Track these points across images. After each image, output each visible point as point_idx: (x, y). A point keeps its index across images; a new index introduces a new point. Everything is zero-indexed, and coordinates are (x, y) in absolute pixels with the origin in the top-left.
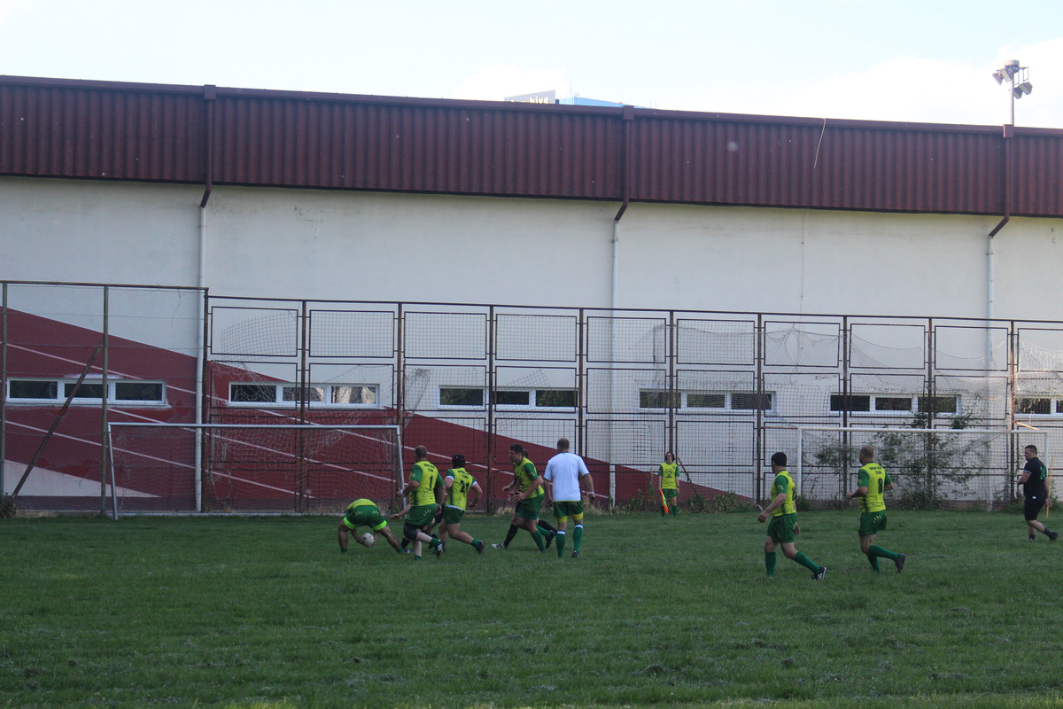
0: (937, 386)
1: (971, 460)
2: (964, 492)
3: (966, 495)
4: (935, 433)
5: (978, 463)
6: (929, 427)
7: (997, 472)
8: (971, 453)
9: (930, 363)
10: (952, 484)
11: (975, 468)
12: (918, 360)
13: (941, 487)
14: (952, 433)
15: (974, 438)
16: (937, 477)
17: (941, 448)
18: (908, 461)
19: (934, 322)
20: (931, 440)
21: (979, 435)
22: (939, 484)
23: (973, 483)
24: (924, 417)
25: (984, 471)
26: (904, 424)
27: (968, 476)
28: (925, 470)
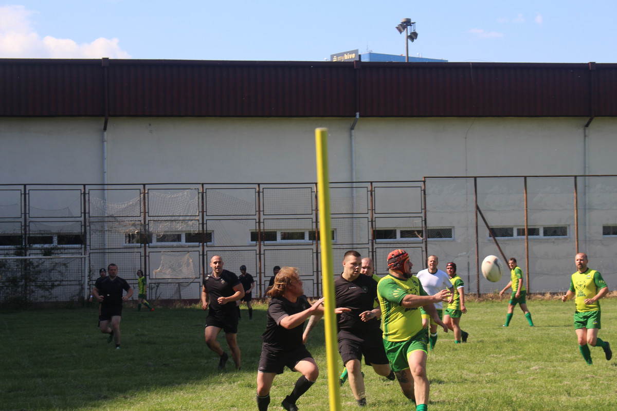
0: (31, 228)
1: (55, 276)
2: (50, 296)
3: (51, 298)
4: (29, 259)
5: (60, 278)
6: (26, 256)
7: (73, 283)
8: (55, 271)
9: (25, 214)
10: (41, 292)
11: (56, 281)
12: (17, 212)
13: (34, 294)
14: (41, 259)
15: (57, 261)
16: (31, 287)
17: (34, 268)
18: (9, 278)
19: (28, 187)
20: (27, 264)
21: (61, 260)
22: (33, 292)
23: (56, 291)
24: (22, 248)
25: (64, 283)
26: (7, 254)
27: (53, 286)
28: (23, 283)
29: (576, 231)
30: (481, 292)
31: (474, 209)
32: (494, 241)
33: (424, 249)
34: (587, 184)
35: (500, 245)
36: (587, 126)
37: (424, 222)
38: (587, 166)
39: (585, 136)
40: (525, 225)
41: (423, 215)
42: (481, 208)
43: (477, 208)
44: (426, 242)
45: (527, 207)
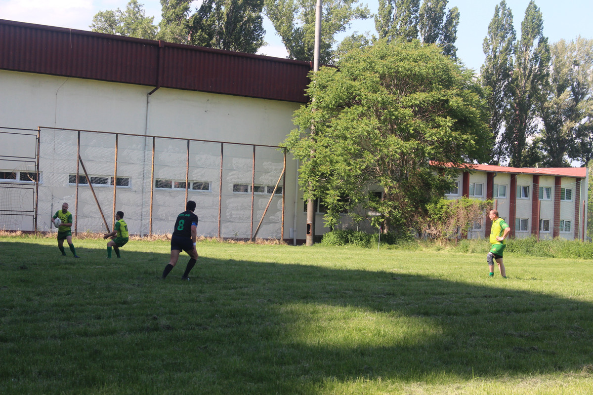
29: (152, 183)
30: (78, 231)
31: (76, 158)
32: (90, 188)
33: (35, 190)
34: (147, 144)
35: (94, 191)
36: (150, 93)
37: (36, 166)
38: (148, 128)
39: (148, 102)
40: (115, 175)
41: (36, 160)
42: (82, 158)
43: (79, 157)
44: (37, 184)
45: (117, 160)
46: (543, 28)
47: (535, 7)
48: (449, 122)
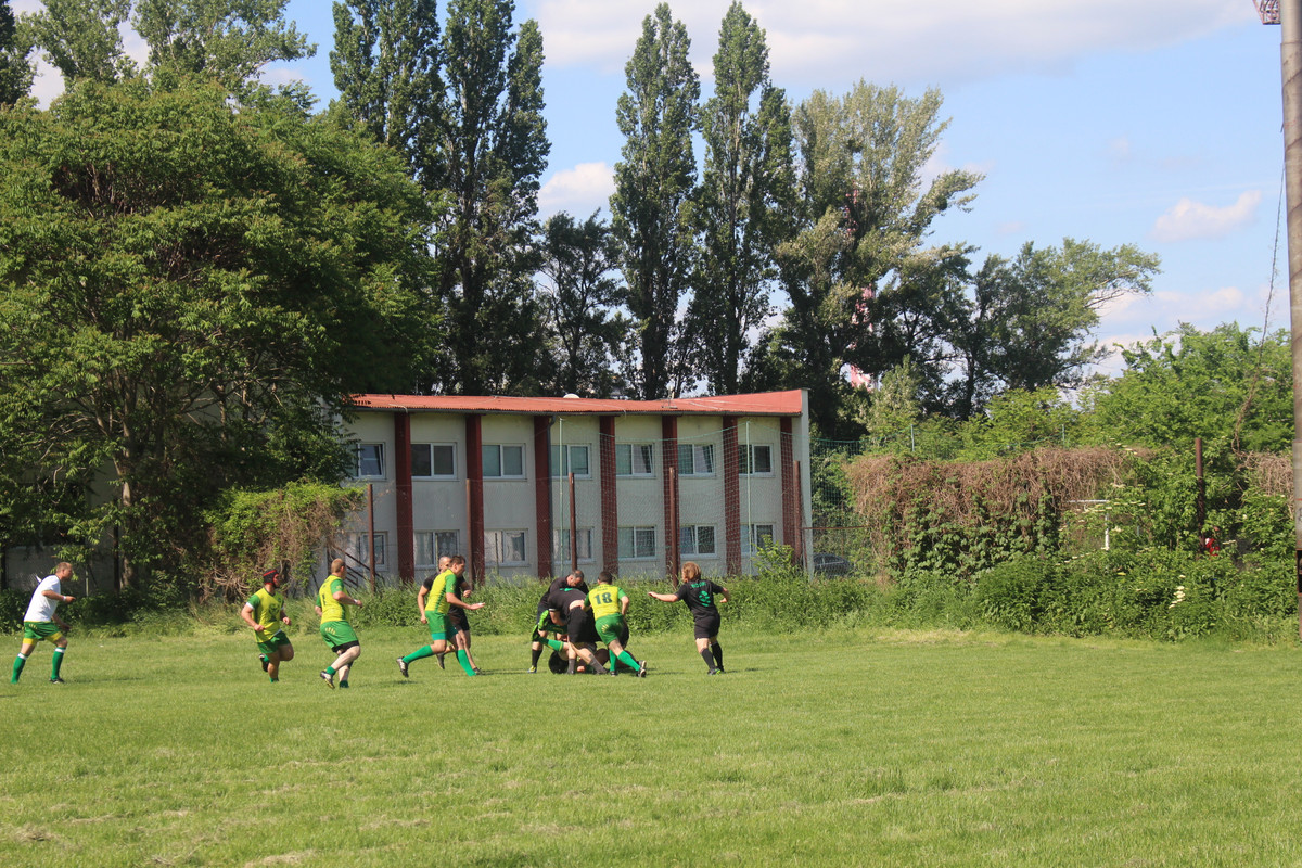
46: (768, 67)
47: (746, 19)
48: (240, 282)
